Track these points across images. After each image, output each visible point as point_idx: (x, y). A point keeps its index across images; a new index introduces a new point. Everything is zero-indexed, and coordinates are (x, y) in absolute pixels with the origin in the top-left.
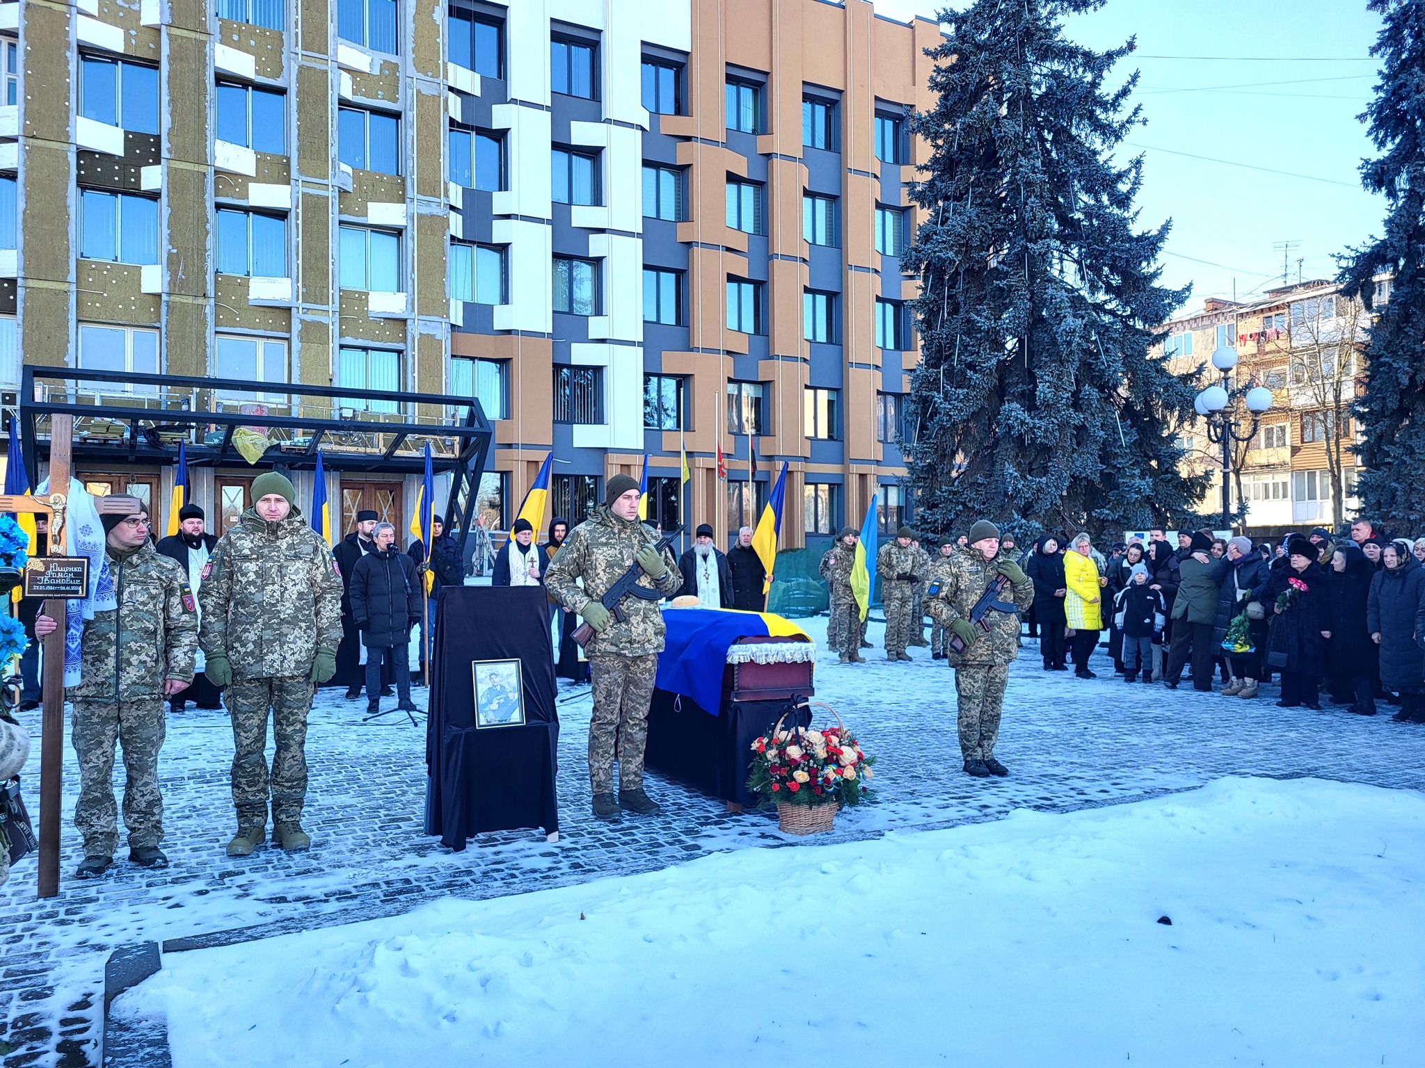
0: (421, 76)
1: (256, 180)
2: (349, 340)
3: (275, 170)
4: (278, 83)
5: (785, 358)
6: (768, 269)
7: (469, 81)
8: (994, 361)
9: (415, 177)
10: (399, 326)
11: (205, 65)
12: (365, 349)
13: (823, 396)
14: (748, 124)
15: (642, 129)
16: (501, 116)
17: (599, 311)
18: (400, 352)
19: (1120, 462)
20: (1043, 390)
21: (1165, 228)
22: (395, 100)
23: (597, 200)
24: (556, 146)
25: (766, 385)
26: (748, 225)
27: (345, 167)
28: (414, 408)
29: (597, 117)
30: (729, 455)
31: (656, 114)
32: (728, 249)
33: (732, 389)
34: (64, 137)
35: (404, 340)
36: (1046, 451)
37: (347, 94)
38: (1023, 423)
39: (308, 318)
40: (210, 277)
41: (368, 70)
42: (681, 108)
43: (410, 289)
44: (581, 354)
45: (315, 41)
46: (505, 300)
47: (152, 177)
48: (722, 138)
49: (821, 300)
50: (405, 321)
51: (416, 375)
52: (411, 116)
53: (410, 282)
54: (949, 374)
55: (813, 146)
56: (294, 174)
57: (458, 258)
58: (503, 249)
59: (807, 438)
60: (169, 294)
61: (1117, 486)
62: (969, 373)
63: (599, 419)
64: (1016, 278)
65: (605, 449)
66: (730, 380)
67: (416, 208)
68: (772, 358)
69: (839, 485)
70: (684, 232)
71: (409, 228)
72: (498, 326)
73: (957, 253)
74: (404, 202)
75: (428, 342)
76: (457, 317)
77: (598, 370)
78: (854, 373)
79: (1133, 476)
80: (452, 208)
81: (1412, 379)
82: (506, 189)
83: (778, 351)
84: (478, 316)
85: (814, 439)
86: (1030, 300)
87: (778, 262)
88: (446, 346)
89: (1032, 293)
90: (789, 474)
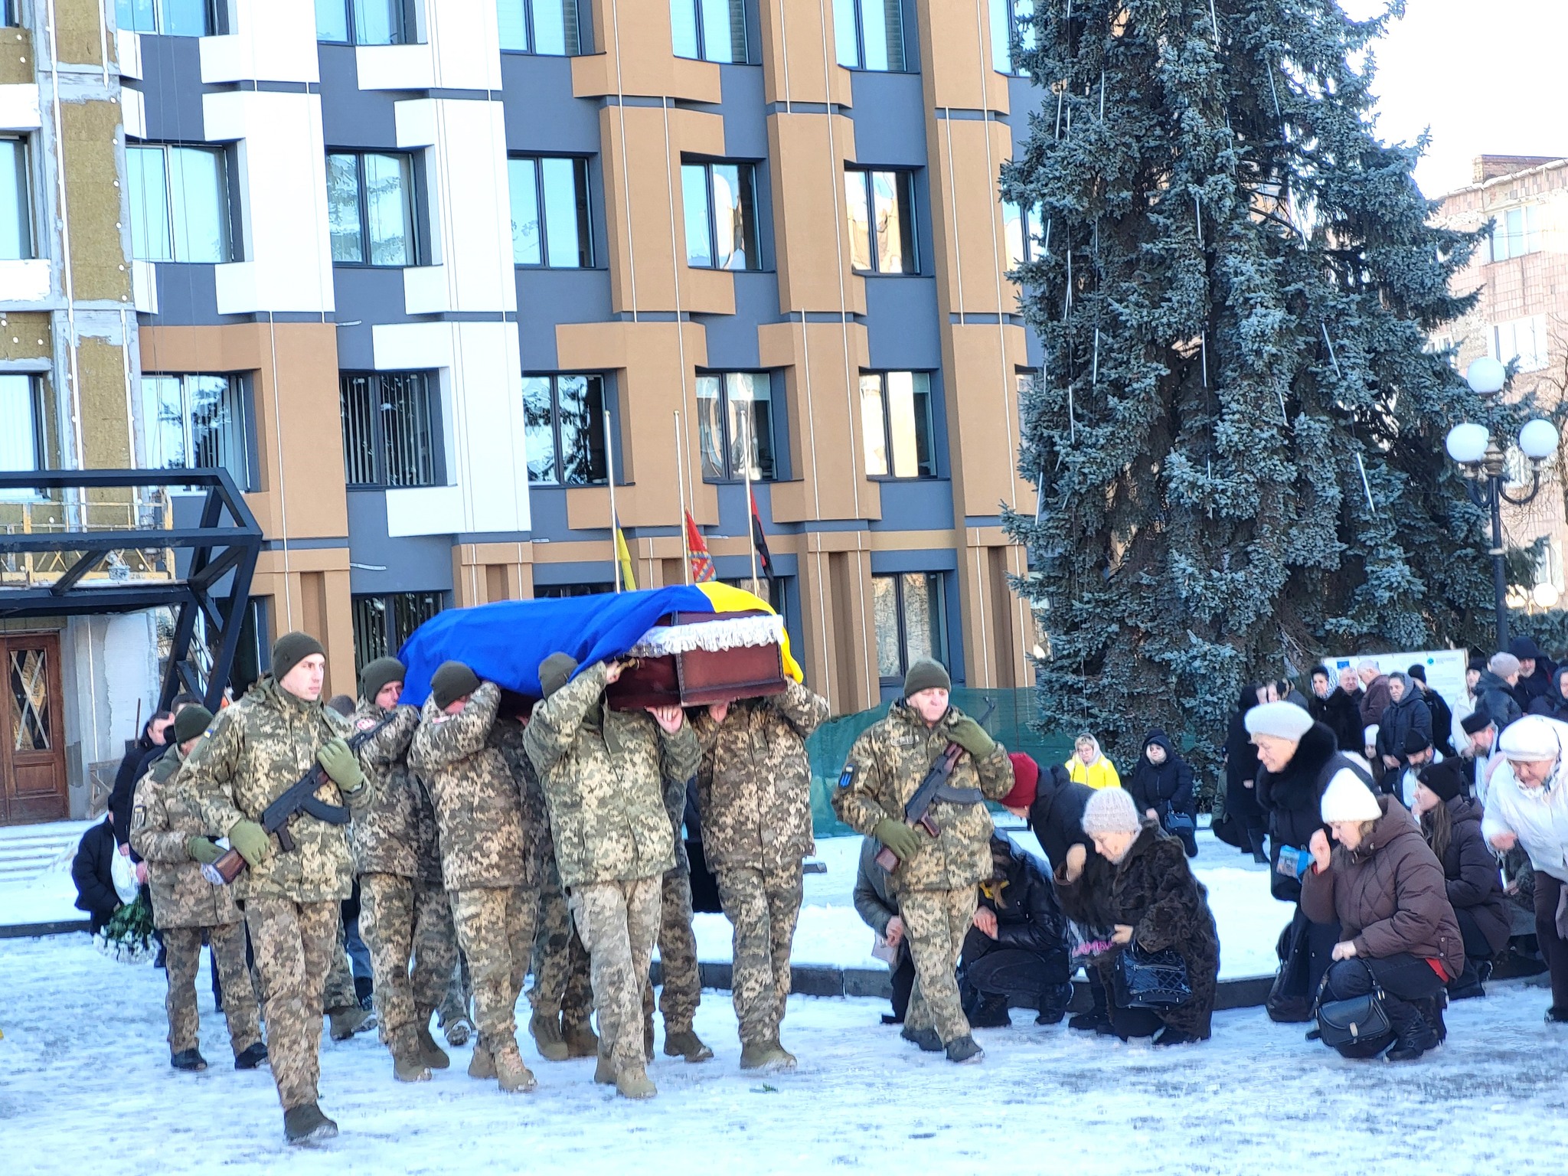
5: (815, 316)
6: (767, 135)
8: (1151, 381)
9: (51, 29)
10: (37, 325)
13: (903, 386)
17: (421, 254)
18: (35, 376)
19: (1369, 536)
20: (1226, 431)
21: (1424, 140)
23: (405, 31)
25: (776, 375)
26: (720, 46)
28: (79, 500)
30: (708, 528)
32: (680, 103)
33: (707, 388)
35: (49, 350)
36: (1247, 528)
38: (1193, 486)
43: (55, 251)
44: (393, 347)
46: (234, 249)
50: (47, 315)
51: (77, 419)
53: (54, 238)
54: (1085, 396)
57: (141, 173)
58: (226, 150)
59: (871, 479)
61: (1364, 578)
62: (1113, 401)
63: (434, 474)
64: (1179, 237)
65: (452, 539)
66: (700, 372)
67: (58, 90)
68: (786, 319)
69: (947, 573)
70: (586, 78)
71: (47, 132)
72: (228, 302)
73: (1079, 197)
74: (31, 80)
75: (95, 349)
76: (146, 299)
77: (429, 376)
79: (1390, 560)
80: (125, 80)
82: (225, 30)
83: (799, 300)
84: (185, 288)
85: (888, 480)
86: (1208, 273)
87: (785, 121)
88: (132, 357)
89: (1211, 258)
90: (837, 557)
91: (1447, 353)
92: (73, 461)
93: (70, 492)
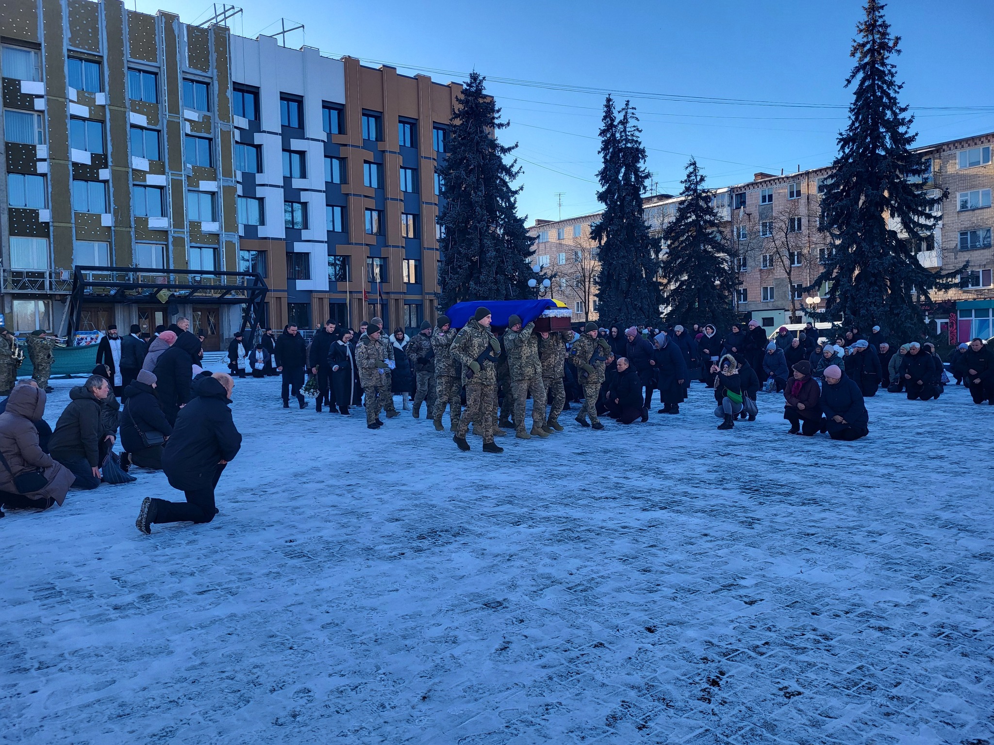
0: (222, 122)
1: (149, 173)
2: (193, 244)
3: (157, 168)
4: (157, 128)
5: (394, 246)
6: (384, 204)
7: (243, 123)
8: (467, 266)
9: (221, 168)
10: (216, 237)
11: (126, 122)
12: (200, 248)
13: (412, 262)
14: (373, 137)
15: (323, 141)
16: (258, 139)
17: (306, 227)
18: (215, 249)
20: (482, 277)
21: (526, 217)
22: (210, 133)
23: (303, 175)
24: (284, 150)
25: (385, 259)
26: (375, 185)
27: (189, 166)
28: (224, 278)
29: (302, 137)
30: (368, 292)
31: (329, 135)
32: (366, 196)
33: (370, 261)
34: (67, 158)
35: (218, 243)
37: (189, 132)
39: (176, 235)
40: (132, 219)
41: (197, 120)
42: (342, 130)
43: (220, 220)
44: (299, 247)
45: (174, 109)
46: (262, 222)
47: (104, 174)
48: (361, 145)
49: (411, 218)
50: (218, 235)
51: (224, 259)
52: (219, 140)
53: (220, 217)
54: (452, 268)
55: (404, 146)
56: (167, 170)
57: (241, 203)
58: (261, 200)
59: (405, 283)
60: (114, 227)
62: (458, 270)
63: (307, 277)
64: (474, 235)
65: (311, 291)
66: (368, 257)
67: (222, 183)
68: (387, 246)
69: (420, 305)
70: (344, 189)
71: (219, 192)
72: (260, 235)
73: (453, 225)
74: (216, 180)
75: (230, 245)
76: (241, 232)
77: (307, 255)
78: (426, 252)
80: (238, 182)
81: (608, 272)
82: (262, 172)
83: (390, 243)
84: (251, 230)
85: (408, 283)
86: (480, 243)
87: (389, 202)
88: (237, 246)
89: (481, 240)
90: (397, 300)
91: (529, 263)
92: (223, 269)
93: (222, 276)
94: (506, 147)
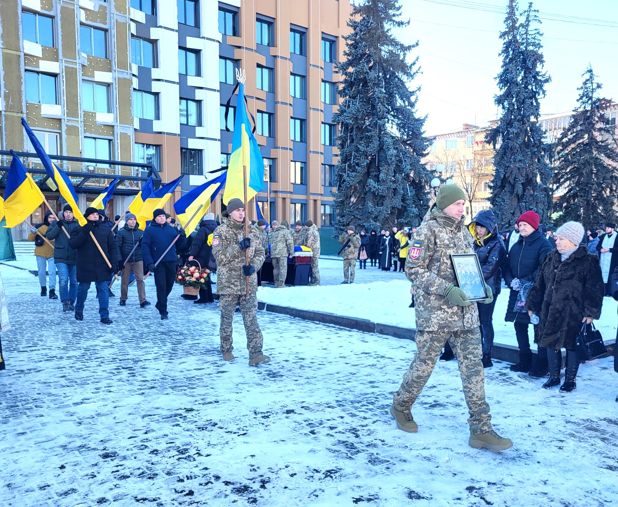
0: (118, 13)
1: (42, 59)
2: (88, 134)
3: (51, 54)
4: (51, 13)
5: (282, 148)
6: (275, 108)
7: (140, 16)
8: (365, 163)
9: (116, 60)
10: (111, 129)
11: (16, 4)
12: (95, 138)
13: (299, 165)
14: (266, 42)
15: (219, 42)
16: (154, 33)
17: (200, 124)
18: (110, 140)
19: (408, 202)
20: (382, 176)
21: (426, 117)
22: (106, 24)
23: (199, 73)
24: (180, 48)
25: (274, 160)
26: (266, 88)
27: (84, 55)
28: (119, 168)
29: (198, 36)
31: (225, 35)
32: (257, 98)
35: (113, 135)
36: (383, 197)
37: (84, 20)
38: (374, 187)
39: (70, 124)
40: (24, 104)
41: (92, 9)
42: (236, 32)
43: (115, 112)
44: (193, 144)
46: (158, 117)
48: (254, 48)
49: (298, 122)
50: (113, 126)
51: (119, 151)
52: (114, 31)
53: (115, 109)
54: (350, 166)
55: (295, 53)
56: (61, 57)
57: (136, 97)
58: (157, 95)
59: (292, 183)
60: (5, 111)
61: (407, 211)
62: (357, 167)
63: (200, 172)
64: (374, 132)
67: (117, 75)
68: (277, 148)
69: (305, 204)
71: (114, 84)
72: (155, 129)
73: (353, 121)
74: (111, 72)
75: (124, 136)
76: (137, 126)
77: (201, 151)
78: (312, 155)
79: (412, 207)
80: (134, 75)
81: (504, 176)
82: (157, 67)
83: (280, 145)
84: (146, 125)
85: (294, 184)
86: (379, 141)
87: (279, 105)
88: (132, 138)
89: (380, 138)
90: (284, 199)
91: (425, 164)
92: (118, 159)
93: (117, 166)
94: (406, 45)
